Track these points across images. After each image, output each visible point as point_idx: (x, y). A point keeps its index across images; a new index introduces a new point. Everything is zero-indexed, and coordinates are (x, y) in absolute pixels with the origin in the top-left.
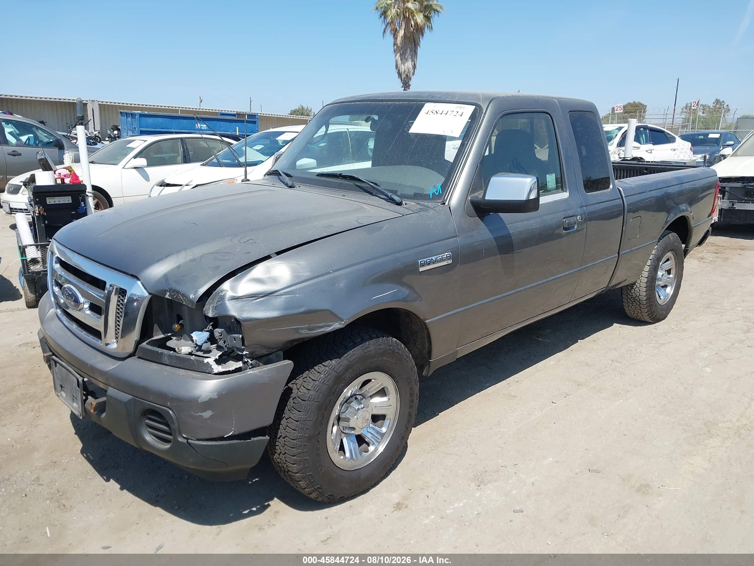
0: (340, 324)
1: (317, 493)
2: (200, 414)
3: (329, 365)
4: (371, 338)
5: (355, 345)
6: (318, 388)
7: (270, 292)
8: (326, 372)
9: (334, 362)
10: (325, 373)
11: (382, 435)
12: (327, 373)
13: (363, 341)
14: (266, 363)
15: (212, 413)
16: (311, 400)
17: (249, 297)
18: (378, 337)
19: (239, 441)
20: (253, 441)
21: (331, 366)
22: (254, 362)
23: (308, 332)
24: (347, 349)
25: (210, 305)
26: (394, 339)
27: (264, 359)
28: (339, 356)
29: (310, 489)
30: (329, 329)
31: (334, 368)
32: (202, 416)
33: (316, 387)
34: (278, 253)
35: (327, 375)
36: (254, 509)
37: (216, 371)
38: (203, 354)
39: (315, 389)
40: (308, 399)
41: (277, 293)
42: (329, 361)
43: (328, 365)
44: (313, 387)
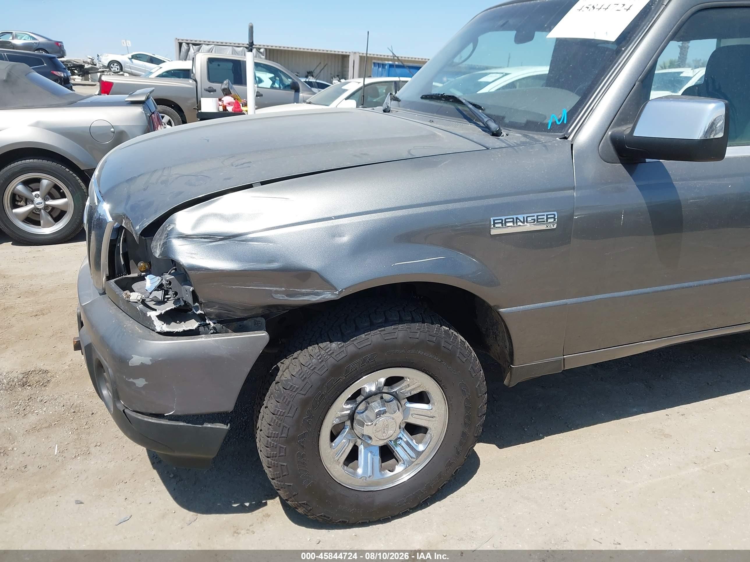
0: (333, 294)
1: (304, 509)
2: (131, 380)
3: (326, 348)
4: (401, 321)
5: (372, 327)
6: (304, 376)
7: (230, 234)
8: (320, 356)
9: (334, 345)
10: (318, 358)
11: (419, 454)
12: (320, 359)
13: (387, 323)
14: (237, 330)
15: (146, 383)
16: (293, 389)
17: (202, 238)
18: (413, 321)
19: (185, 424)
20: (206, 428)
21: (328, 350)
22: (219, 326)
23: (286, 298)
24: (358, 331)
25: (157, 241)
26: (444, 327)
27: (235, 324)
28: (344, 338)
29: (293, 503)
30: (315, 299)
31: (333, 353)
32: (134, 384)
33: (303, 374)
34: (263, 183)
35: (320, 361)
36: (247, 504)
37: (158, 329)
38: (154, 304)
39: (301, 376)
40: (290, 388)
41: (240, 237)
42: (328, 342)
43: (324, 348)
44: (299, 373)
